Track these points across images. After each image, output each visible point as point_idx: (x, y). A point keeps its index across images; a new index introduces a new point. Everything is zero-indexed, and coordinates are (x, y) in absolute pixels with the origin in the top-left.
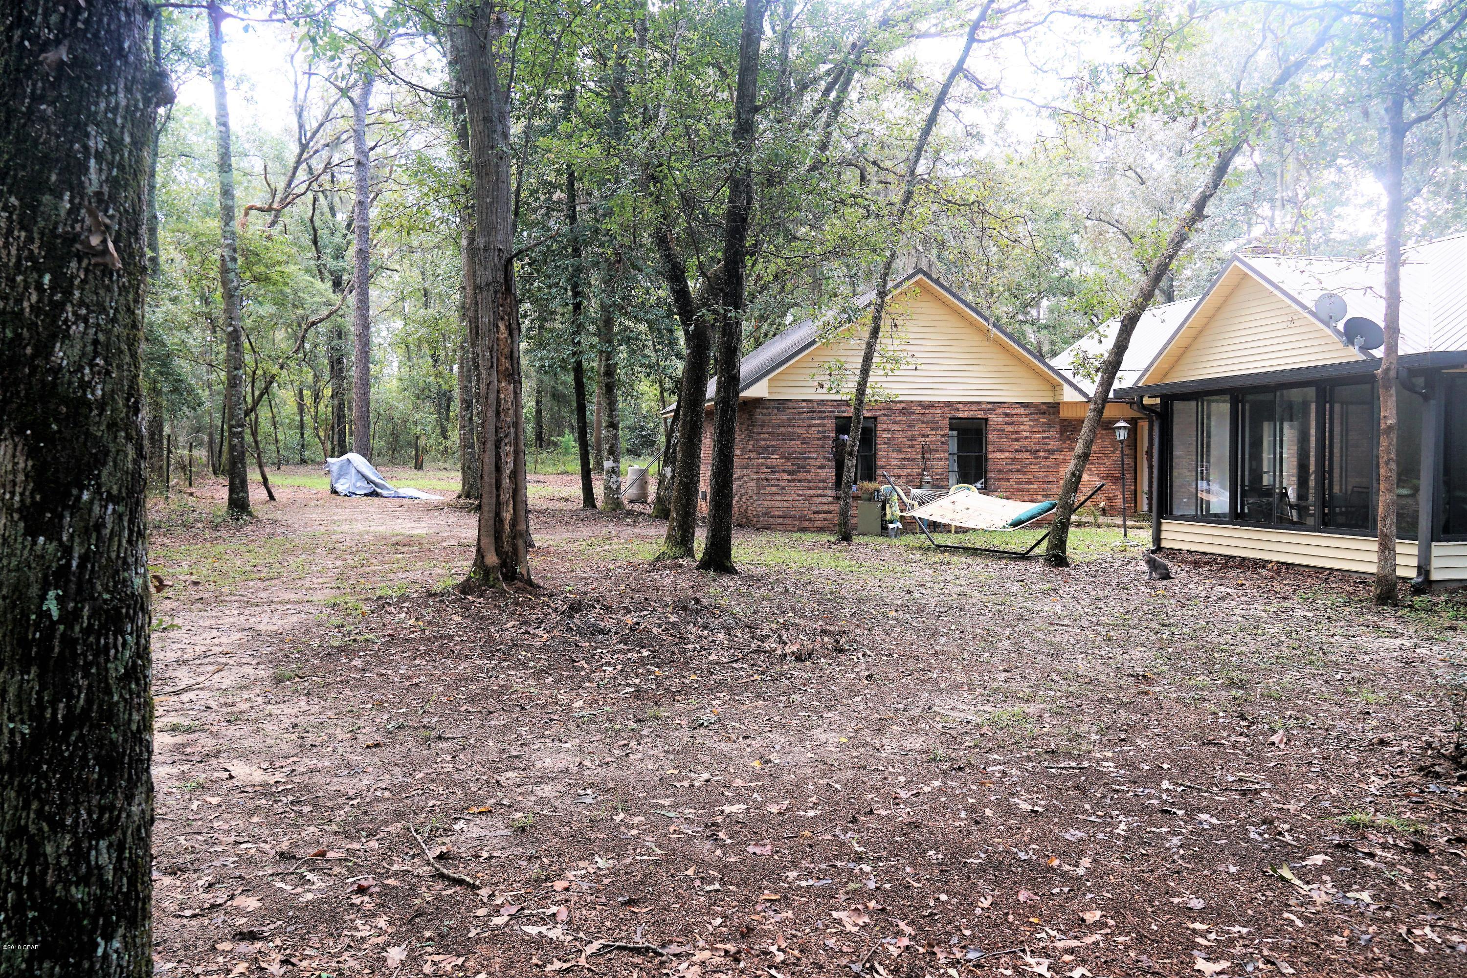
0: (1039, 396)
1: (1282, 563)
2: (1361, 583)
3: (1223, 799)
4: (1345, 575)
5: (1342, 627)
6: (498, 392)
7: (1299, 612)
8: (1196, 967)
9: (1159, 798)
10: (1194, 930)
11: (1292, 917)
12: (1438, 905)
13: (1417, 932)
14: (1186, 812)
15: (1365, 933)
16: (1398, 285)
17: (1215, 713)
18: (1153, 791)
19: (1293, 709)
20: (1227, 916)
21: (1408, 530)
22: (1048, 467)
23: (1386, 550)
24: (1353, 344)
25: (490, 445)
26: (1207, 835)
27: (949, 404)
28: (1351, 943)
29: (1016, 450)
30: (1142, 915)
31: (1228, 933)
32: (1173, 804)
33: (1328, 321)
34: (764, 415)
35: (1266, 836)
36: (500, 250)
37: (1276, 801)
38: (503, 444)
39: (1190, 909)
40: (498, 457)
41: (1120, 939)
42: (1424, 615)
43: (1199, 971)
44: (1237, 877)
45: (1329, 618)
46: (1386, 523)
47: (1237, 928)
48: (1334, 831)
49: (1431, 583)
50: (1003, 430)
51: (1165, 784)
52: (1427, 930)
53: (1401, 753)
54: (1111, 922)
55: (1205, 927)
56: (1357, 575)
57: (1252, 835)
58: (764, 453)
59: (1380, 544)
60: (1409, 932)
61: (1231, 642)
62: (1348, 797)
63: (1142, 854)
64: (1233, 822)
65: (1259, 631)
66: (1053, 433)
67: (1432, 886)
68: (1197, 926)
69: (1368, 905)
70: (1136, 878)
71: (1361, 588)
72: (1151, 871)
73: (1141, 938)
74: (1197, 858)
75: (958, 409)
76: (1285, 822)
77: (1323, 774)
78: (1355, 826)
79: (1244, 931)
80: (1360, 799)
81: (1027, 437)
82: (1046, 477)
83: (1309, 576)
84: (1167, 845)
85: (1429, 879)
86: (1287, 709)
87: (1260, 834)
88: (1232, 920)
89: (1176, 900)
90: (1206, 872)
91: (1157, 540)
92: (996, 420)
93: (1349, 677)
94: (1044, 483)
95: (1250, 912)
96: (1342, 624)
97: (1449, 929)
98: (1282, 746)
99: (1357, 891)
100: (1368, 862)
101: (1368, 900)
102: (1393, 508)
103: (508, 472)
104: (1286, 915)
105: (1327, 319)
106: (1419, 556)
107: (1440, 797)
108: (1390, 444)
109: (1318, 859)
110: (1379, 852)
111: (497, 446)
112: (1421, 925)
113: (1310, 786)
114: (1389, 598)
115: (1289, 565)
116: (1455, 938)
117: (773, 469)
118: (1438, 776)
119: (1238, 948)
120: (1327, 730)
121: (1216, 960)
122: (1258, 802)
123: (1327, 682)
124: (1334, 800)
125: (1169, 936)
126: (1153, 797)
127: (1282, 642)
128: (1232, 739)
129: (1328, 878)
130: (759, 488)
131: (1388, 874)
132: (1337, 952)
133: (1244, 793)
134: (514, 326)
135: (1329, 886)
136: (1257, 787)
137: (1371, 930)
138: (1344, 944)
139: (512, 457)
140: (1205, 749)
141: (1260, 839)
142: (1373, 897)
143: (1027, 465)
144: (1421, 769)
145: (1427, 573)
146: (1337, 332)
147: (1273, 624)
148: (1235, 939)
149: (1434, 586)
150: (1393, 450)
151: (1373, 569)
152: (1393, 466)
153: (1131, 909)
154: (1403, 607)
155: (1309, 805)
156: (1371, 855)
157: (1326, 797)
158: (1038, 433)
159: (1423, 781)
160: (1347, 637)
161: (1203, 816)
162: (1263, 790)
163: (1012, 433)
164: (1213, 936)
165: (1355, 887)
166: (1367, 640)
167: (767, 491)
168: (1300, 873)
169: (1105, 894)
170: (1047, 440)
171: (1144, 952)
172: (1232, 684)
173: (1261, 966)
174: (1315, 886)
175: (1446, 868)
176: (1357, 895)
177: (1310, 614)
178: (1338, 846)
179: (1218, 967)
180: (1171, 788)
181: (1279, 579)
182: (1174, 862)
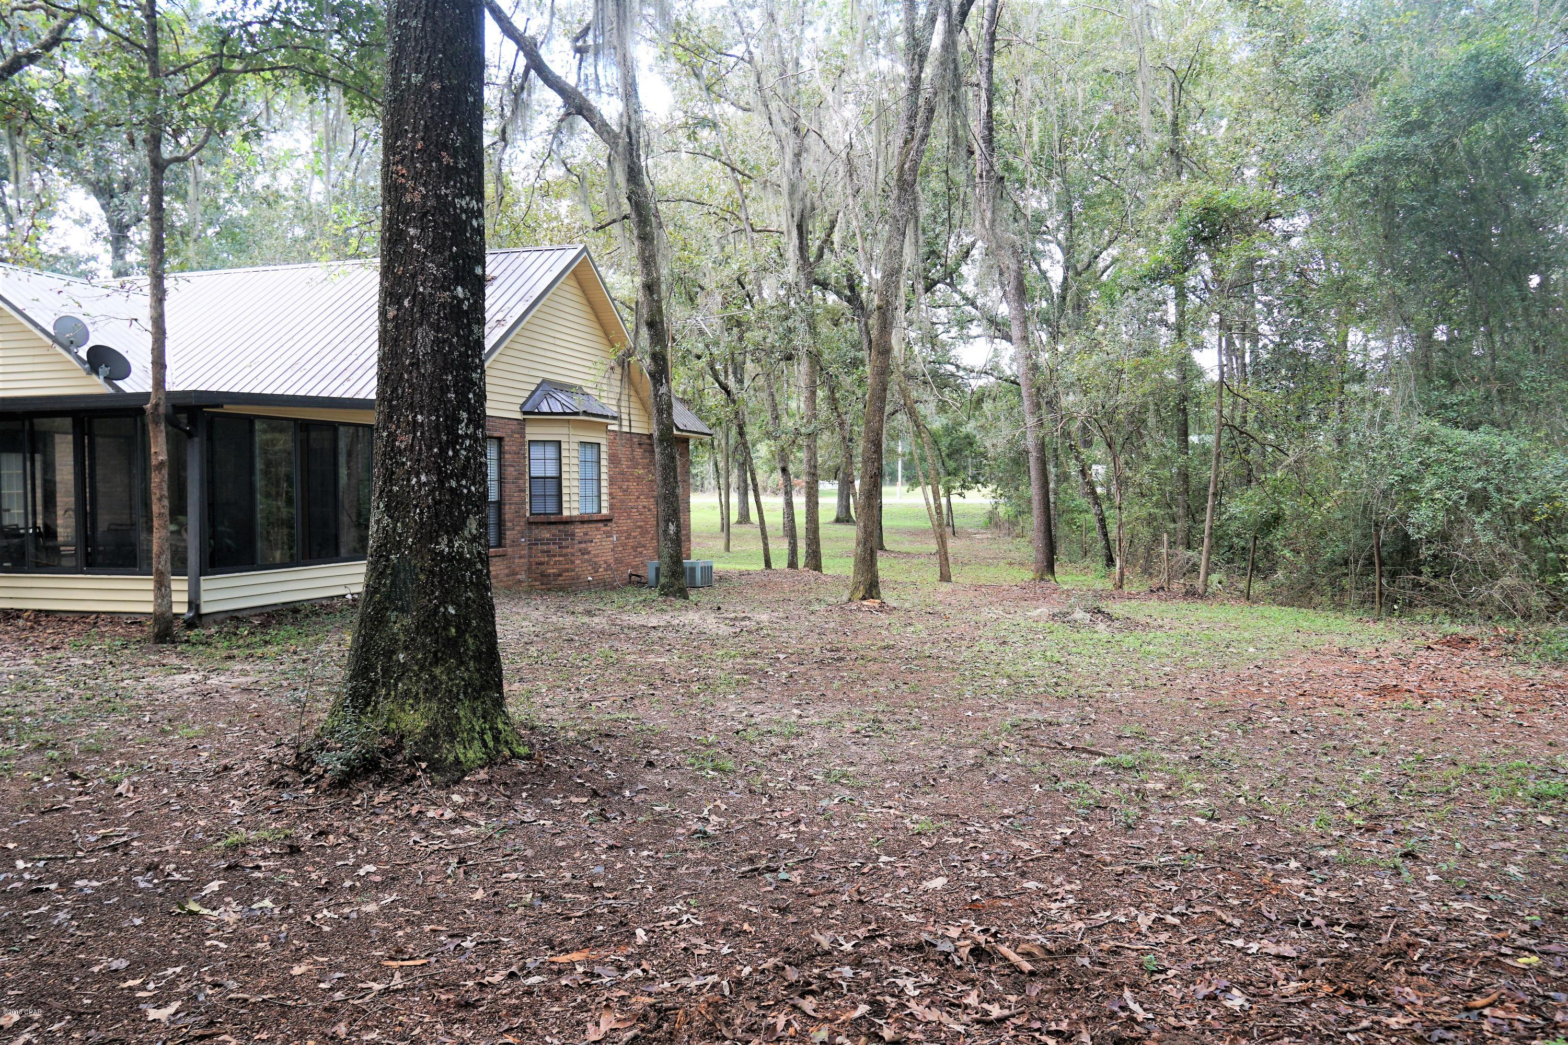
1: (40, 611)
2: (132, 623)
3: (94, 860)
4: (114, 617)
5: (128, 670)
7: (76, 661)
8: (150, 1019)
9: (21, 879)
10: (130, 988)
11: (216, 943)
12: (324, 890)
13: (319, 916)
14: (60, 885)
15: (280, 932)
16: (163, 321)
17: (38, 780)
18: (10, 875)
19: (120, 758)
20: (155, 963)
21: (179, 567)
23: (162, 588)
24: (97, 373)
26: (97, 898)
28: (273, 944)
30: (68, 995)
31: (164, 977)
32: (40, 881)
33: (69, 346)
35: (156, 881)
37: (150, 847)
39: (116, 970)
41: (56, 1027)
42: (201, 648)
43: (154, 1020)
44: (146, 926)
45: (111, 663)
46: (162, 561)
47: (170, 971)
48: (216, 857)
49: (199, 616)
51: (20, 864)
52: (325, 912)
53: (247, 774)
54: (37, 1015)
55: (138, 981)
56: (126, 616)
57: (142, 885)
59: (156, 581)
60: (313, 918)
61: (12, 703)
62: (217, 825)
63: (31, 940)
64: (116, 878)
65: (40, 687)
67: (314, 876)
68: (131, 983)
69: (272, 910)
70: (38, 965)
71: (134, 628)
72: (52, 952)
73: (78, 1016)
74: (96, 924)
76: (169, 863)
77: (185, 810)
78: (234, 847)
79: (178, 970)
80: (227, 823)
83: (74, 622)
84: (55, 922)
85: (310, 872)
86: (114, 759)
87: (149, 881)
88: (162, 964)
89: (96, 969)
90: (111, 934)
93: (158, 717)
95: (174, 952)
96: (127, 667)
97: (339, 905)
98: (131, 795)
99: (259, 901)
100: (257, 874)
101: (271, 905)
102: (167, 545)
104: (208, 943)
105: (67, 343)
106: (189, 591)
107: (295, 804)
108: (162, 481)
109: (214, 886)
110: (262, 863)
112: (320, 911)
113: (178, 824)
114: (167, 635)
115: (48, 613)
116: (347, 910)
118: (287, 785)
119: (182, 987)
120: (167, 770)
121: (166, 1004)
122: (133, 852)
123: (139, 726)
124: (205, 830)
125: (108, 1003)
126: (13, 880)
127: (73, 695)
128: (72, 801)
129: (230, 899)
131: (277, 880)
132: (267, 956)
133: (114, 848)
135: (234, 905)
136: (125, 839)
137: (283, 928)
138: (268, 948)
140: (47, 817)
141: (151, 886)
142: (273, 901)
144: (271, 783)
145: (198, 607)
146: (79, 359)
147: (52, 677)
148: (174, 981)
149: (204, 619)
150: (165, 486)
151: (150, 608)
152: (166, 502)
153: (50, 996)
154: (181, 642)
155: (184, 840)
156: (258, 868)
157: (198, 829)
159: (275, 793)
160: (137, 679)
161: (79, 883)
162: (132, 840)
164: (151, 986)
165: (256, 898)
166: (156, 679)
168: (203, 902)
169: (10, 993)
171: (89, 1028)
172: (41, 747)
173: (210, 992)
174: (222, 910)
175: (317, 859)
176: (261, 905)
177: (89, 662)
178: (226, 869)
179: (172, 1009)
180: (29, 865)
181: (41, 628)
182: (72, 935)
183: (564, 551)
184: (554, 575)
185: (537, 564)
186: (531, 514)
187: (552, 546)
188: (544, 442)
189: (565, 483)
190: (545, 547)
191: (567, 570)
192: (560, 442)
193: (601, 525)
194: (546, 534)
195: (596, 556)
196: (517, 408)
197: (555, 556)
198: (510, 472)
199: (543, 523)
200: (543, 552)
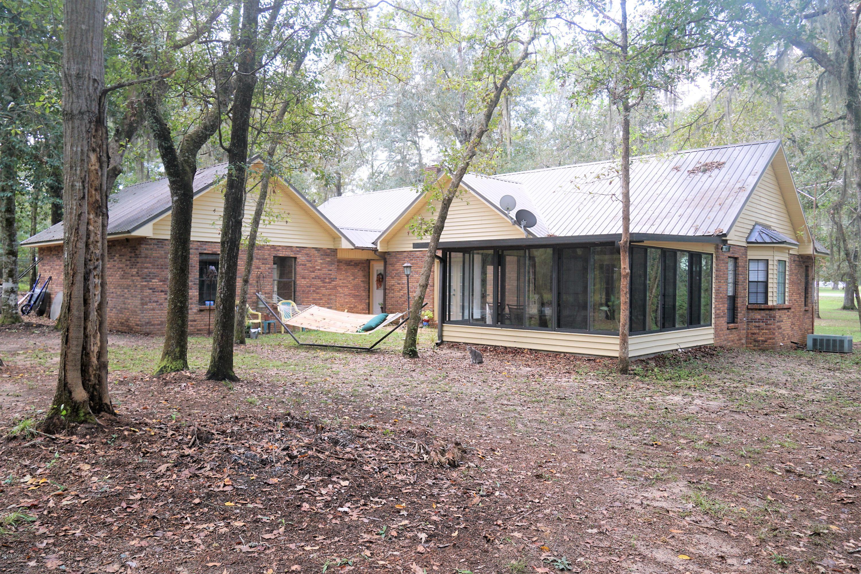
0: (326, 244)
6: (88, 223)
22: (331, 289)
23: (625, 343)
24: (520, 224)
25: (80, 277)
27: (273, 247)
29: (313, 278)
34: (147, 249)
36: (95, 80)
38: (92, 276)
40: (86, 290)
46: (626, 329)
50: (305, 265)
58: (147, 277)
59: (621, 339)
66: (333, 267)
75: (279, 250)
81: (319, 270)
82: (330, 295)
91: (441, 336)
92: (301, 258)
94: (328, 299)
102: (628, 320)
103: (96, 304)
108: (627, 284)
111: (86, 279)
114: (626, 370)
117: (153, 290)
130: (143, 304)
134: (104, 159)
139: (100, 289)
143: (319, 288)
146: (510, 217)
150: (628, 287)
152: (628, 295)
154: (634, 374)
158: (325, 267)
163: (311, 267)
167: (149, 306)
170: (330, 272)
183: (769, 327)
184: (762, 341)
185: (752, 334)
186: (749, 304)
187: (761, 324)
188: (758, 260)
189: (770, 285)
190: (757, 324)
191: (770, 339)
192: (768, 260)
193: (786, 311)
194: (758, 316)
195: (784, 330)
196: (744, 240)
197: (763, 329)
198: (741, 278)
199: (756, 309)
200: (756, 327)
